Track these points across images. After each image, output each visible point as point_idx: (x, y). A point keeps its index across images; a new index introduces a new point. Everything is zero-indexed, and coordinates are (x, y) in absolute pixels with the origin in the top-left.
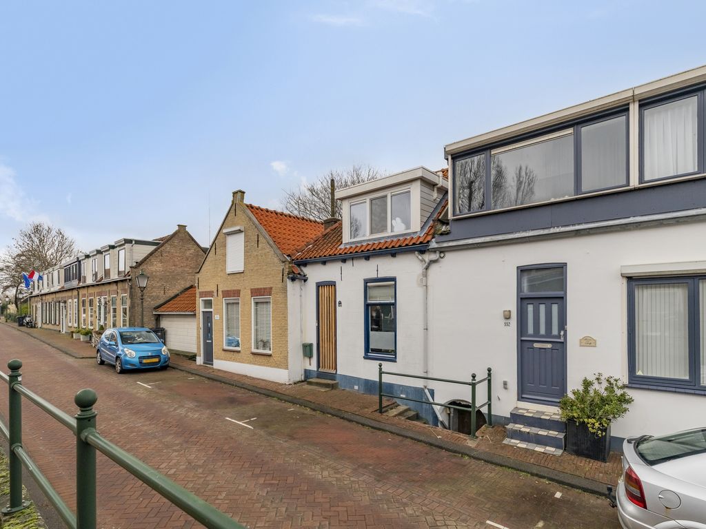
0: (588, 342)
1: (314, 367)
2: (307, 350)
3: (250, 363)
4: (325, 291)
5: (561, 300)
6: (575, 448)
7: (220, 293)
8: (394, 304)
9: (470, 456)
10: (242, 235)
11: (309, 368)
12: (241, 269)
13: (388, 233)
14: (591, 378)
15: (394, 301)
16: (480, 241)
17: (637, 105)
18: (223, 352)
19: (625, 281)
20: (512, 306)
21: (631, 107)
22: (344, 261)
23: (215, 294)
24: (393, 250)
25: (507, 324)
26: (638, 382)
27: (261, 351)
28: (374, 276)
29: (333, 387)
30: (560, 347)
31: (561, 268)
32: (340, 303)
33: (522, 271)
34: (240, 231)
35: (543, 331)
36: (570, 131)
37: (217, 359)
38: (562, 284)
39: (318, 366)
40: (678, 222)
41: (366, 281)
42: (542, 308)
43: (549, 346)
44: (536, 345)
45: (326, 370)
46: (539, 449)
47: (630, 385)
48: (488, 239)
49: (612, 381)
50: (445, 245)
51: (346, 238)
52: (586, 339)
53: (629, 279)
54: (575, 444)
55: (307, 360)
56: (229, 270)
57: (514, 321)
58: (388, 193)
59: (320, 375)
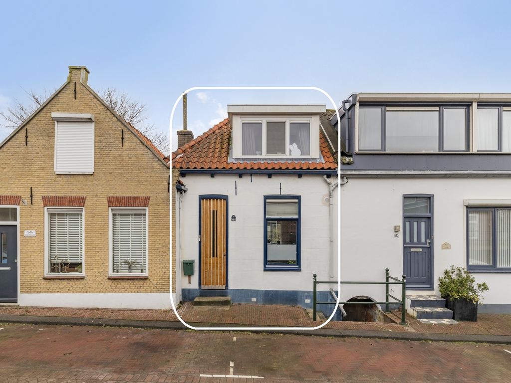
0: (446, 246)
1: (194, 284)
2: (188, 268)
4: (211, 205)
5: (429, 219)
6: (460, 316)
7: (38, 199)
8: (298, 221)
10: (92, 126)
11: (187, 286)
12: (90, 170)
13: (287, 156)
14: (449, 269)
16: (378, 173)
17: (476, 104)
18: (45, 282)
19: (465, 208)
20: (399, 222)
21: (474, 104)
22: (240, 176)
23: (27, 200)
24: (300, 172)
25: (396, 236)
26: (472, 269)
28: (277, 193)
30: (430, 250)
31: (429, 198)
32: (234, 218)
33: (406, 197)
34: (89, 120)
35: (415, 240)
36: (437, 109)
38: (431, 209)
39: (200, 284)
40: (493, 176)
41: (266, 197)
42: (415, 224)
43: (421, 250)
44: (412, 250)
45: (211, 287)
47: (468, 271)
48: (383, 172)
49: (461, 269)
50: (349, 172)
51: (237, 152)
52: (445, 244)
53: (467, 207)
54: (461, 314)
55: (187, 278)
56: (59, 168)
57: (401, 234)
59: (204, 293)
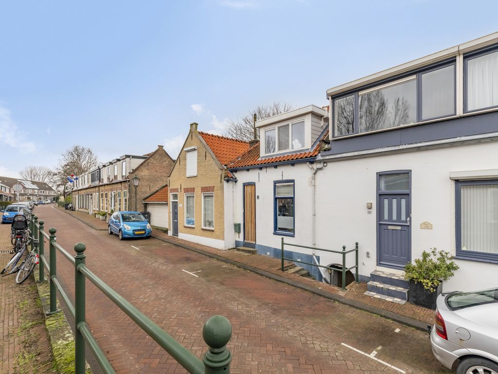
0: (427, 226)
1: (241, 239)
2: (237, 227)
3: (201, 235)
4: (248, 189)
5: (408, 195)
6: (415, 300)
7: (182, 190)
8: (293, 199)
9: (339, 302)
10: (196, 152)
11: (238, 240)
12: (195, 174)
13: (290, 150)
14: (428, 251)
15: (293, 196)
16: (351, 155)
17: (462, 57)
18: (184, 228)
19: (453, 183)
20: (374, 201)
21: (458, 58)
22: (261, 169)
23: (180, 190)
24: (292, 161)
25: (369, 213)
26: (463, 255)
27: (207, 228)
28: (280, 178)
29: (253, 253)
30: (407, 228)
31: (407, 173)
32: (258, 197)
33: (380, 175)
34: (194, 150)
35: (395, 217)
36: (414, 77)
37: (180, 232)
38: (408, 185)
39: (244, 239)
40: (492, 140)
41: (275, 183)
42: (394, 201)
43: (399, 228)
44: (390, 227)
45: (249, 242)
46: (389, 299)
47: (457, 257)
48: (356, 153)
49: (444, 254)
50: (327, 158)
51: (263, 153)
52: (425, 223)
53: (457, 181)
54: (415, 297)
55: (237, 234)
56: (188, 175)
57: (374, 210)
58: (290, 123)
59: (246, 245)
